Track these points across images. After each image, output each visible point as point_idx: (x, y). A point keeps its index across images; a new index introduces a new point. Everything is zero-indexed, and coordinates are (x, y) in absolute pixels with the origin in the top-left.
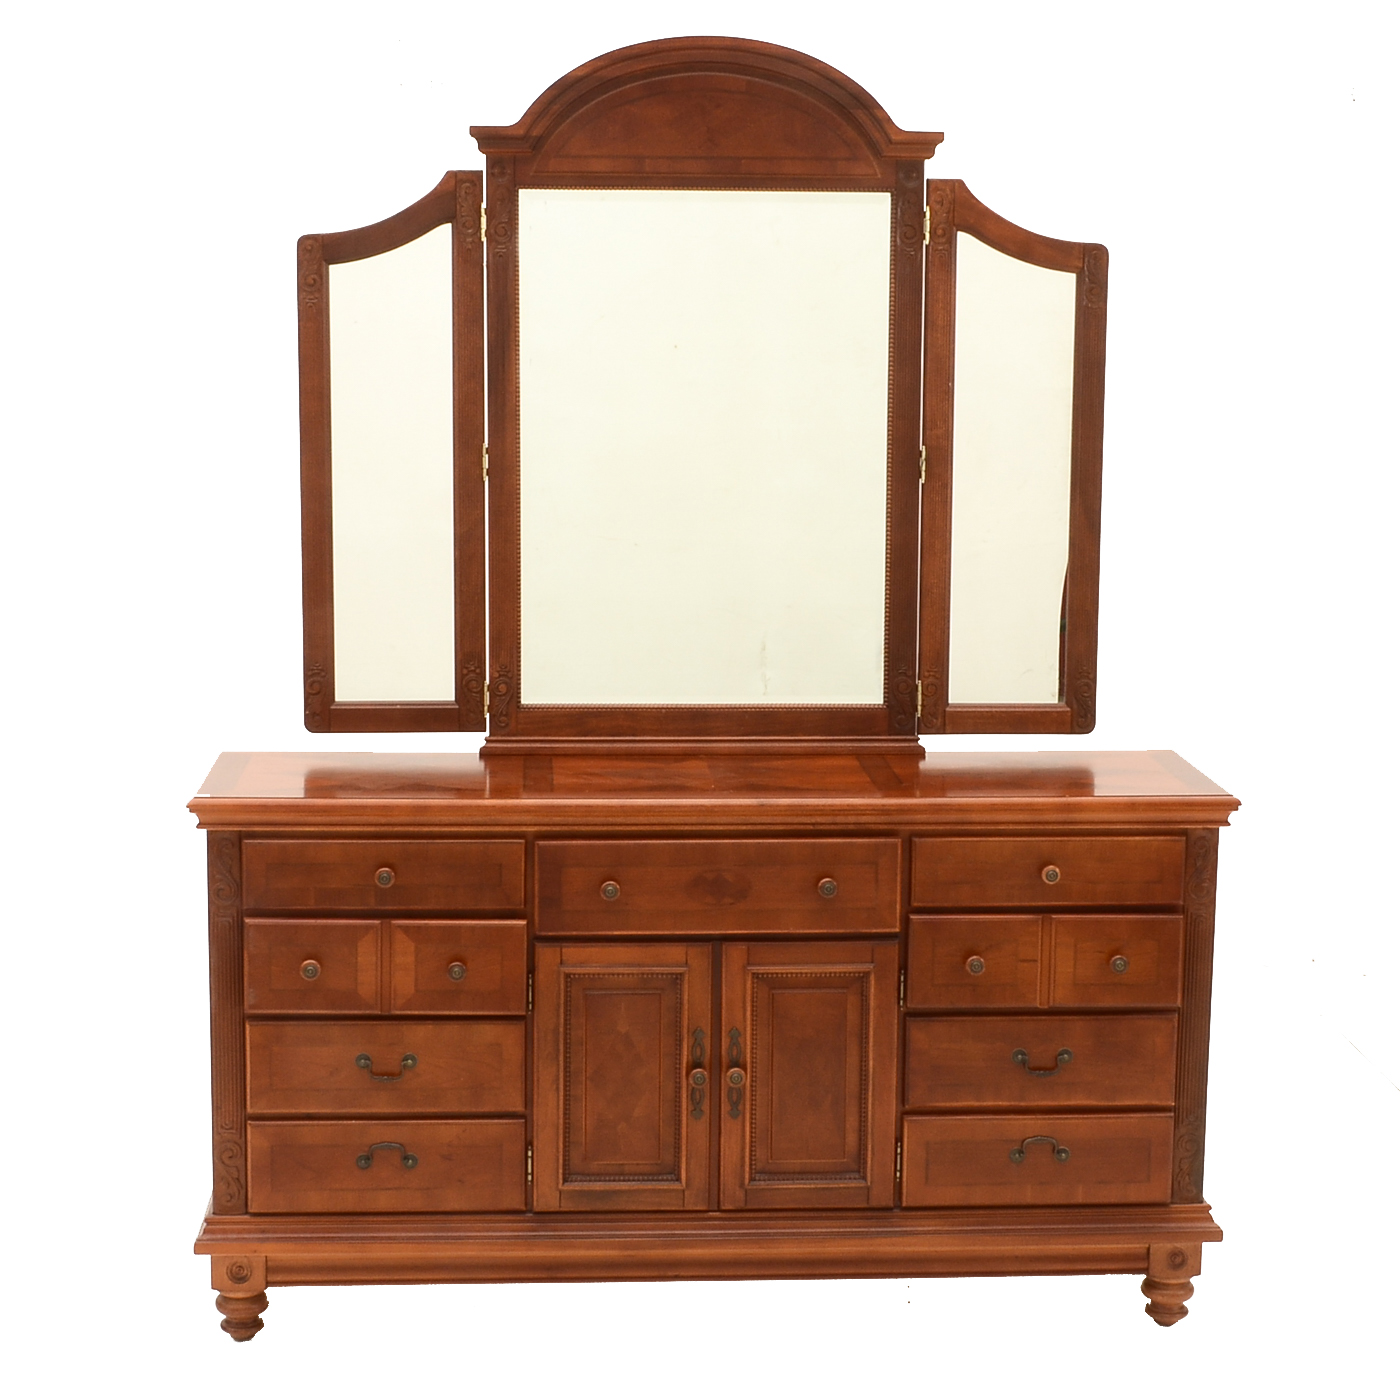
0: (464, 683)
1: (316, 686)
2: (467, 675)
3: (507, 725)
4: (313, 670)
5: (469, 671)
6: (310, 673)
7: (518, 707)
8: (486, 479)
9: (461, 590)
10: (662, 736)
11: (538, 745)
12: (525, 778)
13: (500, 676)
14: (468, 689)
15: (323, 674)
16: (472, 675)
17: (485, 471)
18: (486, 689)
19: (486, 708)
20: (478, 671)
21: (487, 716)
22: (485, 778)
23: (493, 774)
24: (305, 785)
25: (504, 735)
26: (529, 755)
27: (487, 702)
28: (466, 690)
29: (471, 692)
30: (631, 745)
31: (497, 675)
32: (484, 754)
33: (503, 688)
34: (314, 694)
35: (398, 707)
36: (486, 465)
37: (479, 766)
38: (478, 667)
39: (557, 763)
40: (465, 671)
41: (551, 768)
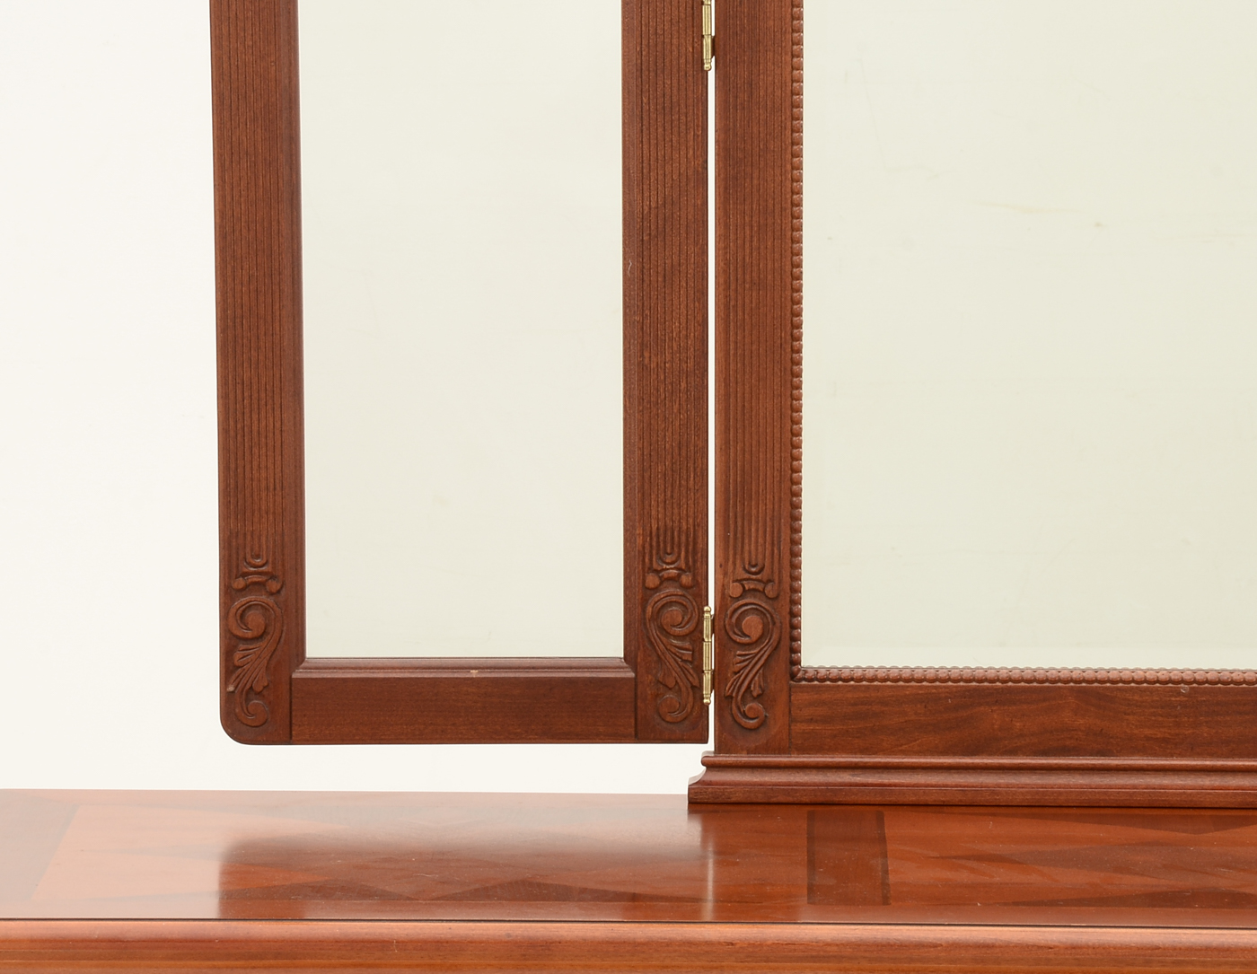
0: (649, 609)
1: (255, 618)
2: (656, 589)
3: (763, 723)
4: (245, 575)
5: (663, 580)
6: (240, 583)
7: (793, 676)
8: (710, 64)
9: (642, 366)
10: (1181, 755)
11: (846, 777)
12: (812, 864)
13: (745, 592)
14: (661, 628)
15: (274, 586)
16: (671, 590)
17: (707, 42)
18: (707, 625)
19: (707, 678)
20: (686, 579)
21: (710, 700)
22: (704, 866)
23: (725, 854)
24: (222, 884)
25: (756, 751)
26: (821, 805)
27: (709, 661)
28: (654, 632)
29: (668, 634)
30: (1096, 780)
31: (735, 590)
32: (701, 801)
33: (753, 625)
34: (245, 640)
35: (474, 673)
36: (709, 27)
37: (685, 832)
38: (689, 569)
39: (898, 828)
40: (652, 580)
41: (882, 840)
